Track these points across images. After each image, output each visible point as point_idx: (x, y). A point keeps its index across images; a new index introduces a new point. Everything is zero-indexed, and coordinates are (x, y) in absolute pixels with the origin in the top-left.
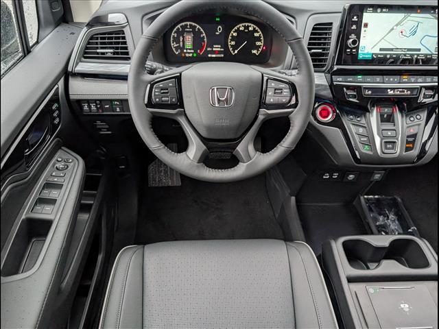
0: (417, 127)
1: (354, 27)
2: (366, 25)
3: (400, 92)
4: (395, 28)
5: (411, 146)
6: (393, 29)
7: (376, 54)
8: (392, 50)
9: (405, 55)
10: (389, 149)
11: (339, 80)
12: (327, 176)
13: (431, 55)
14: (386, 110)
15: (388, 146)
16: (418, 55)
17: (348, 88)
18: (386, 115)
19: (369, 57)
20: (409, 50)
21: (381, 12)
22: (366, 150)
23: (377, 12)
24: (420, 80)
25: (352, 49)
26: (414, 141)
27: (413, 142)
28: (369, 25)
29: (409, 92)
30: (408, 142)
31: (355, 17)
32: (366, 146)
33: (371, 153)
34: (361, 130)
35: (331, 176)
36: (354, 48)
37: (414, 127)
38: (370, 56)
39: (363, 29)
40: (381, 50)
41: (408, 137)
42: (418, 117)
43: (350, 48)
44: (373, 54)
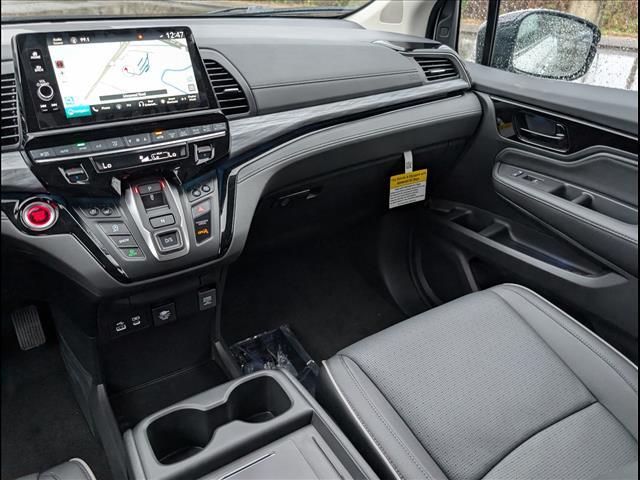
0: (207, 203)
1: (39, 69)
2: (60, 64)
3: (160, 156)
4: (112, 63)
5: (206, 231)
6: (109, 66)
7: (96, 107)
8: (121, 96)
9: (146, 101)
10: (170, 244)
11: (44, 156)
12: (121, 327)
13: (186, 96)
14: (150, 188)
15: (167, 240)
16: (166, 99)
17: (67, 165)
18: (152, 197)
19: (86, 111)
20: (148, 93)
21: (79, 42)
22: (132, 257)
23: (70, 43)
24: (183, 133)
25: (48, 103)
26: (209, 224)
27: (208, 226)
28: (65, 64)
29: (174, 155)
30: (198, 228)
31: (35, 54)
32: (132, 251)
33: (142, 259)
34: (116, 228)
35: (129, 323)
36: (52, 101)
37: (203, 204)
38: (88, 110)
39: (57, 71)
40: (102, 98)
41: (196, 220)
42: (206, 188)
43: (44, 103)
44: (91, 107)
